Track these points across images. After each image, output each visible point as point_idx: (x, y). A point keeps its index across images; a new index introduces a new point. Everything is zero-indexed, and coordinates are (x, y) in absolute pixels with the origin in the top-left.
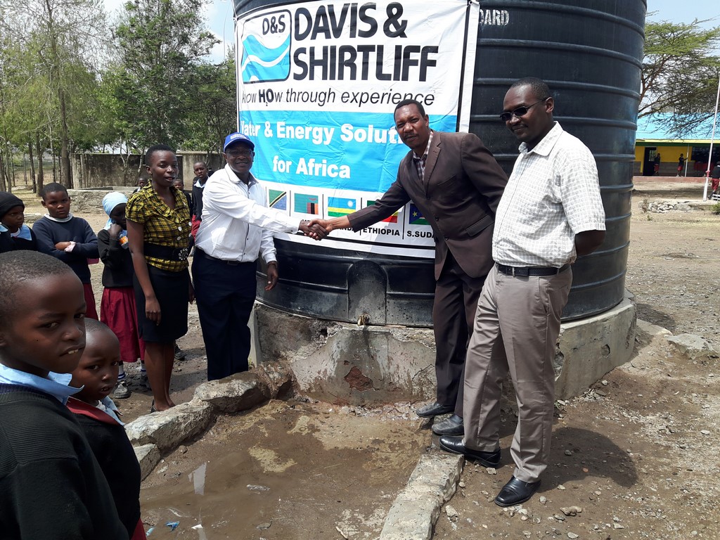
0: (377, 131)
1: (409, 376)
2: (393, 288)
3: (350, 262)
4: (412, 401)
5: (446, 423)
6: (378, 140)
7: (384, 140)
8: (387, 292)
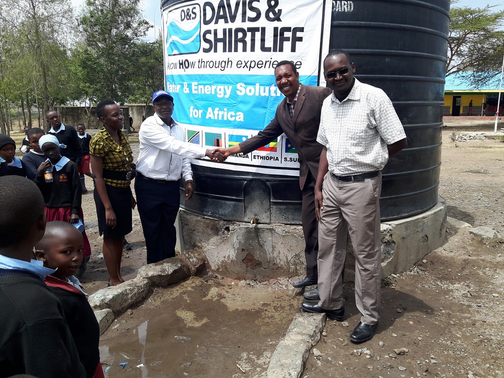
0: (262, 88)
1: (287, 259)
2: (275, 198)
3: (245, 180)
4: (290, 276)
5: (314, 291)
6: (263, 94)
7: (267, 94)
8: (271, 201)
